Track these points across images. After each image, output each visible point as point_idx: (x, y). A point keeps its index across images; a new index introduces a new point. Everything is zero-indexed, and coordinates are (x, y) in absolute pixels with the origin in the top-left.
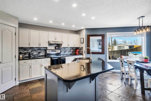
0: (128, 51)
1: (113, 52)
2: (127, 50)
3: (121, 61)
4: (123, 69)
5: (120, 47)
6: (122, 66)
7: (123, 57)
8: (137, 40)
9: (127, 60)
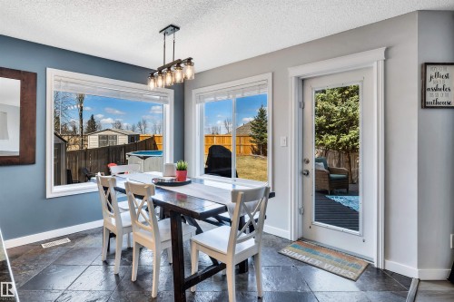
0: (126, 148)
1: (83, 154)
2: (124, 146)
3: (106, 189)
4: (113, 221)
5: (107, 137)
6: (110, 209)
7: (114, 169)
8: (144, 122)
9: (127, 184)
